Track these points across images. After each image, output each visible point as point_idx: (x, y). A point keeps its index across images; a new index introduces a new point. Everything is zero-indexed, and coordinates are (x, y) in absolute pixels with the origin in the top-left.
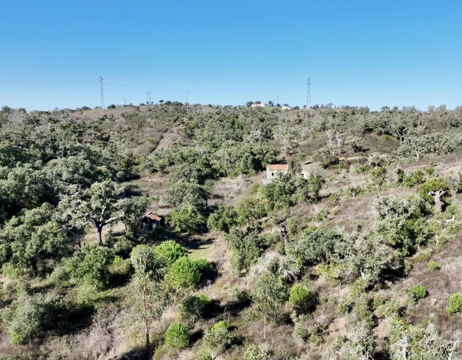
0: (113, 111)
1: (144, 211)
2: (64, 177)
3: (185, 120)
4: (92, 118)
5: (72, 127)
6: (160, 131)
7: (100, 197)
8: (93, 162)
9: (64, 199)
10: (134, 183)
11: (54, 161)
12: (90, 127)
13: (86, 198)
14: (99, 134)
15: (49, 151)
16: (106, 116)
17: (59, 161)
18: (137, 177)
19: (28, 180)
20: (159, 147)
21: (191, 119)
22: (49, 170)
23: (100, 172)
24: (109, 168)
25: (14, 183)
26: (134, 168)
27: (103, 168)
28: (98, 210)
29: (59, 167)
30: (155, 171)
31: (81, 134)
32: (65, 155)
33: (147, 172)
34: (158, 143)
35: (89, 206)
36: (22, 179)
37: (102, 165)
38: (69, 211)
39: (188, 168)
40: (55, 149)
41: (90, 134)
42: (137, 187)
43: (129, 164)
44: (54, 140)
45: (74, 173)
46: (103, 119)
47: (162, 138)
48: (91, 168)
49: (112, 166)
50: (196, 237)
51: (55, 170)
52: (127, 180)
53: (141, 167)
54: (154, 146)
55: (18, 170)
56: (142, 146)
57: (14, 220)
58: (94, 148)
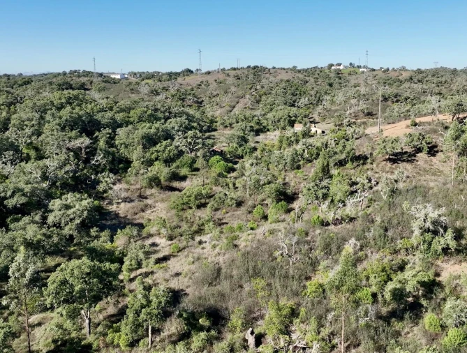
0: (208, 78)
1: (213, 146)
2: (176, 128)
3: (258, 87)
4: (191, 83)
5: (178, 96)
6: (238, 97)
7: (191, 137)
8: (190, 121)
9: (177, 138)
10: (213, 133)
11: (170, 120)
12: (190, 94)
13: (186, 138)
14: (196, 99)
15: (167, 114)
16: (202, 82)
17: (173, 120)
18: (216, 130)
19: (161, 129)
20: (235, 109)
21: (263, 87)
22: (168, 125)
23: (193, 127)
24: (199, 124)
25: (155, 130)
26: (215, 124)
27: (195, 124)
28: (190, 143)
29: (173, 123)
30: (226, 126)
31: (183, 100)
32: (175, 116)
33: (221, 127)
34: (234, 107)
35: (187, 141)
36: (158, 129)
37: (195, 122)
38: (179, 143)
39: (244, 125)
40: (170, 113)
41: (190, 99)
42: (214, 136)
43: (212, 122)
44: (170, 108)
45: (180, 127)
46: (200, 85)
47: (238, 103)
48: (189, 124)
49: (201, 123)
50: (237, 160)
51: (171, 125)
52: (209, 131)
53: (218, 124)
54: (231, 109)
55: (157, 125)
56: (224, 109)
57: (159, 144)
58: (191, 112)
